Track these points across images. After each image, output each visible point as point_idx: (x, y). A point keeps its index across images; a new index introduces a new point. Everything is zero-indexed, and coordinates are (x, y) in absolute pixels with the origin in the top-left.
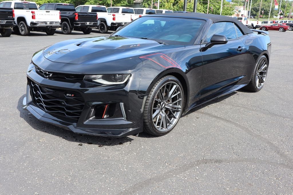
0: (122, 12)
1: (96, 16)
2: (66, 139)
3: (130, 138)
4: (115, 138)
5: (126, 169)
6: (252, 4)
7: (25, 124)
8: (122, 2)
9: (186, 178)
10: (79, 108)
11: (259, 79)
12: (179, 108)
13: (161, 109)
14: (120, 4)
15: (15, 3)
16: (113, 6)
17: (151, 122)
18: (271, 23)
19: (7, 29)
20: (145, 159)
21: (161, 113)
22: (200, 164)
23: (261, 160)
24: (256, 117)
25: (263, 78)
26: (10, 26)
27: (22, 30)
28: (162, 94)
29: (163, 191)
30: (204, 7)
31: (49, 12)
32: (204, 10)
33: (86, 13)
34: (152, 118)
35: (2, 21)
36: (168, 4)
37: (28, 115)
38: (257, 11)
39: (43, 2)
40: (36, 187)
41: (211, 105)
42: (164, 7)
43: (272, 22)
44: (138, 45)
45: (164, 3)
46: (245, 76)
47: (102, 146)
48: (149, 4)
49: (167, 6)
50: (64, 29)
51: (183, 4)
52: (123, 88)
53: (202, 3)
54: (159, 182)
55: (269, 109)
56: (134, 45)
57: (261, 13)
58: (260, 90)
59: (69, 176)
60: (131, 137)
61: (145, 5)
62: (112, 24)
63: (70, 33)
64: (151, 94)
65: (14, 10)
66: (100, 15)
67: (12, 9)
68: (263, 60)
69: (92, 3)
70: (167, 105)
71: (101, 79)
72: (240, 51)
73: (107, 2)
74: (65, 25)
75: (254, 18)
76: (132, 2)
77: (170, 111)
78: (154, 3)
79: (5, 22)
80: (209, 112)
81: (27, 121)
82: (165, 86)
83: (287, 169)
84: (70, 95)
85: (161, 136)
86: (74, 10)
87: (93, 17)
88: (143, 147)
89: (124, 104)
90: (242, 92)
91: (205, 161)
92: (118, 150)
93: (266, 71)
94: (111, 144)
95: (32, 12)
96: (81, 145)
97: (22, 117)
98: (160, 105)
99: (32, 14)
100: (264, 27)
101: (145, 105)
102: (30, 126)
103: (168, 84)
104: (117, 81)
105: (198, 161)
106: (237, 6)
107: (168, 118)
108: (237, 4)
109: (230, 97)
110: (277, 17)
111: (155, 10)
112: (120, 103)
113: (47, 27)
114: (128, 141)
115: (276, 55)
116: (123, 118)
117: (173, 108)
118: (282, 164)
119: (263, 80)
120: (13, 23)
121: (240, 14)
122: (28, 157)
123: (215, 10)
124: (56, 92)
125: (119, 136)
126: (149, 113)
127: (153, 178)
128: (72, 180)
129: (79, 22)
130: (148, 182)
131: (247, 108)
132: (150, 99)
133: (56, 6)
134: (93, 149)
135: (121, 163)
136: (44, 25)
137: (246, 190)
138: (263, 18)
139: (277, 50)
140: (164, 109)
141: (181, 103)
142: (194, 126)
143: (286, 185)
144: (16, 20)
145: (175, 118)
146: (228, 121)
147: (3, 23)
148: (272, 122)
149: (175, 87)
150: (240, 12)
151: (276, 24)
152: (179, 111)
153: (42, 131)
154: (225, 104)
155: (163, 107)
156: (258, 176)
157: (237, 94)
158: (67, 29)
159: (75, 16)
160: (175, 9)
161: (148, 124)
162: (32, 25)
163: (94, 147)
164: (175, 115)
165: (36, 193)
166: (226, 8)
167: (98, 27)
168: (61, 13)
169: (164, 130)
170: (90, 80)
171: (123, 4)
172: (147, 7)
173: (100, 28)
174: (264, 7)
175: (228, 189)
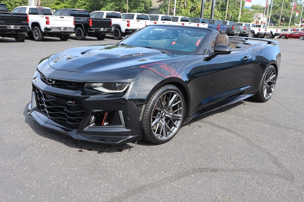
0: (137, 19)
1: (110, 22)
2: (67, 145)
3: (130, 146)
4: (115, 145)
5: (122, 175)
6: (273, 11)
7: (29, 129)
8: (139, 8)
9: (179, 186)
10: (80, 114)
11: (267, 89)
12: (180, 117)
13: (161, 118)
14: (136, 10)
15: (30, 9)
16: (129, 12)
17: (150, 130)
18: (291, 30)
19: (21, 34)
20: (141, 167)
21: (161, 121)
22: (196, 172)
23: (257, 170)
24: (259, 128)
25: (271, 88)
26: (24, 32)
27: (36, 36)
28: (161, 103)
29: (155, 198)
30: (222, 13)
31: (63, 17)
32: (222, 17)
33: (100, 19)
34: (151, 127)
35: (16, 26)
36: (185, 10)
37: (33, 121)
38: (277, 18)
39: (60, 7)
40: (33, 190)
41: (216, 114)
42: (181, 13)
43: (293, 30)
44: (141, 54)
45: (181, 10)
46: (252, 86)
47: (101, 153)
48: (165, 11)
49: (184, 12)
50: (78, 35)
51: (200, 10)
52: (121, 97)
53: (220, 9)
54: (152, 188)
55: (274, 120)
56: (137, 54)
57: (282, 21)
58: (268, 100)
59: (66, 180)
60: (130, 144)
61: (161, 11)
62: (126, 30)
63: (84, 39)
64: (150, 103)
65: (29, 15)
66: (114, 21)
67: (26, 14)
68: (271, 70)
69: (108, 9)
70: (167, 113)
71: (102, 87)
72: (246, 61)
73: (123, 8)
74: (79, 31)
75: (274, 25)
76: (149, 8)
77: (170, 120)
78: (171, 9)
79: (19, 27)
80: (212, 122)
81: (31, 127)
82: (165, 95)
83: (282, 179)
84: (71, 102)
85: (160, 144)
86: (89, 16)
87: (107, 23)
88: (141, 154)
89: (123, 112)
90: (249, 102)
91: (201, 170)
92: (117, 157)
93: (274, 81)
94: (110, 151)
95: (47, 18)
96: (81, 151)
97: (27, 123)
98: (160, 114)
99: (46, 20)
100: (283, 35)
101: (144, 113)
102: (33, 131)
103: (168, 93)
104: (117, 89)
105: (194, 170)
106: (257, 13)
107: (168, 126)
108: (256, 10)
109: (236, 107)
110: (298, 25)
111: (170, 17)
112: (119, 111)
113: (61, 32)
114: (127, 149)
115: (291, 65)
116: (122, 126)
117: (173, 116)
118: (278, 175)
119: (271, 90)
120: (27, 28)
121: (260, 21)
122: (29, 161)
123: (233, 17)
124: (58, 99)
125: (117, 143)
126: (148, 122)
127: (148, 185)
128: (68, 184)
129: (93, 28)
130: (142, 189)
131: (251, 118)
132: (150, 107)
133: (70, 11)
134: (93, 155)
135: (118, 170)
136: (58, 30)
137: (237, 199)
138: (283, 25)
139: (293, 59)
140: (164, 117)
141: (182, 112)
142: (195, 135)
143: (278, 195)
144: (30, 26)
145: (175, 126)
146: (230, 131)
147: (17, 29)
148: (275, 133)
149: (175, 96)
150: (259, 19)
151: (297, 32)
152: (179, 120)
153: (45, 137)
154: (230, 113)
155: (163, 116)
156: (251, 186)
157: (244, 104)
158: (81, 35)
159: (90, 22)
160: (192, 16)
161: (147, 132)
162: (46, 30)
163: (94, 154)
164: (175, 124)
165: (32, 196)
166: (245, 15)
167: (112, 33)
168: (75, 19)
169: (164, 138)
170: (91, 88)
171: (140, 10)
172: (164, 13)
173: (114, 34)
174: (285, 14)
175: (220, 197)
